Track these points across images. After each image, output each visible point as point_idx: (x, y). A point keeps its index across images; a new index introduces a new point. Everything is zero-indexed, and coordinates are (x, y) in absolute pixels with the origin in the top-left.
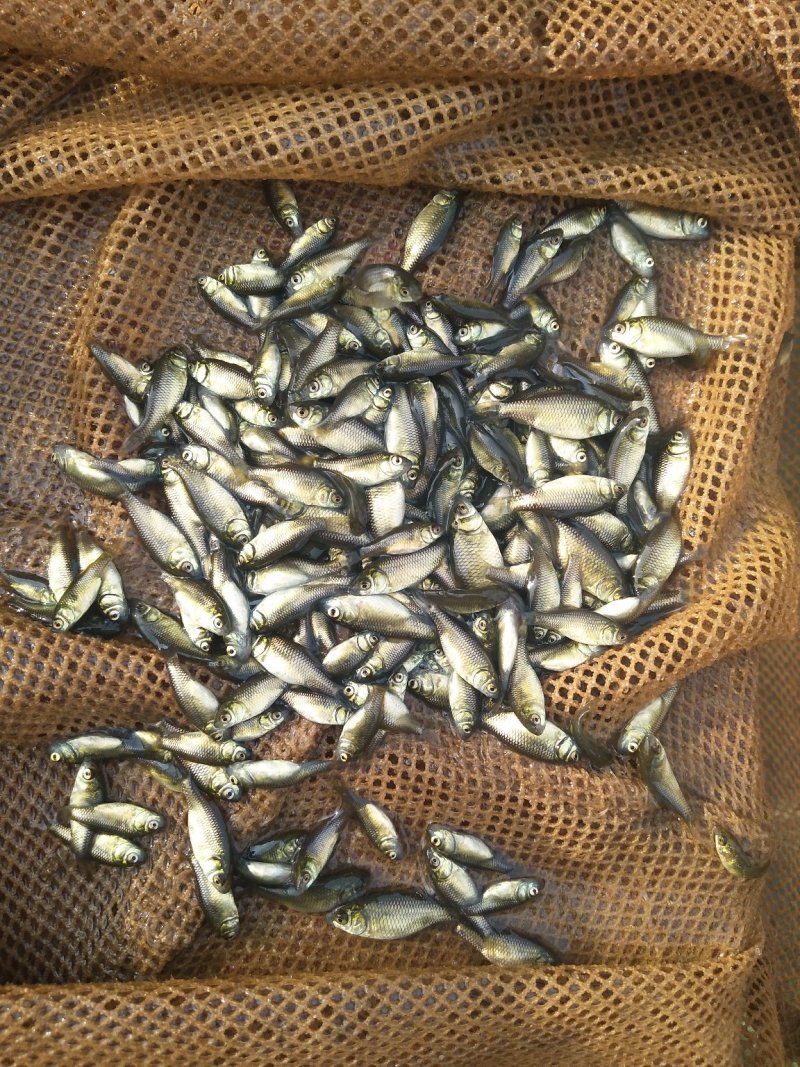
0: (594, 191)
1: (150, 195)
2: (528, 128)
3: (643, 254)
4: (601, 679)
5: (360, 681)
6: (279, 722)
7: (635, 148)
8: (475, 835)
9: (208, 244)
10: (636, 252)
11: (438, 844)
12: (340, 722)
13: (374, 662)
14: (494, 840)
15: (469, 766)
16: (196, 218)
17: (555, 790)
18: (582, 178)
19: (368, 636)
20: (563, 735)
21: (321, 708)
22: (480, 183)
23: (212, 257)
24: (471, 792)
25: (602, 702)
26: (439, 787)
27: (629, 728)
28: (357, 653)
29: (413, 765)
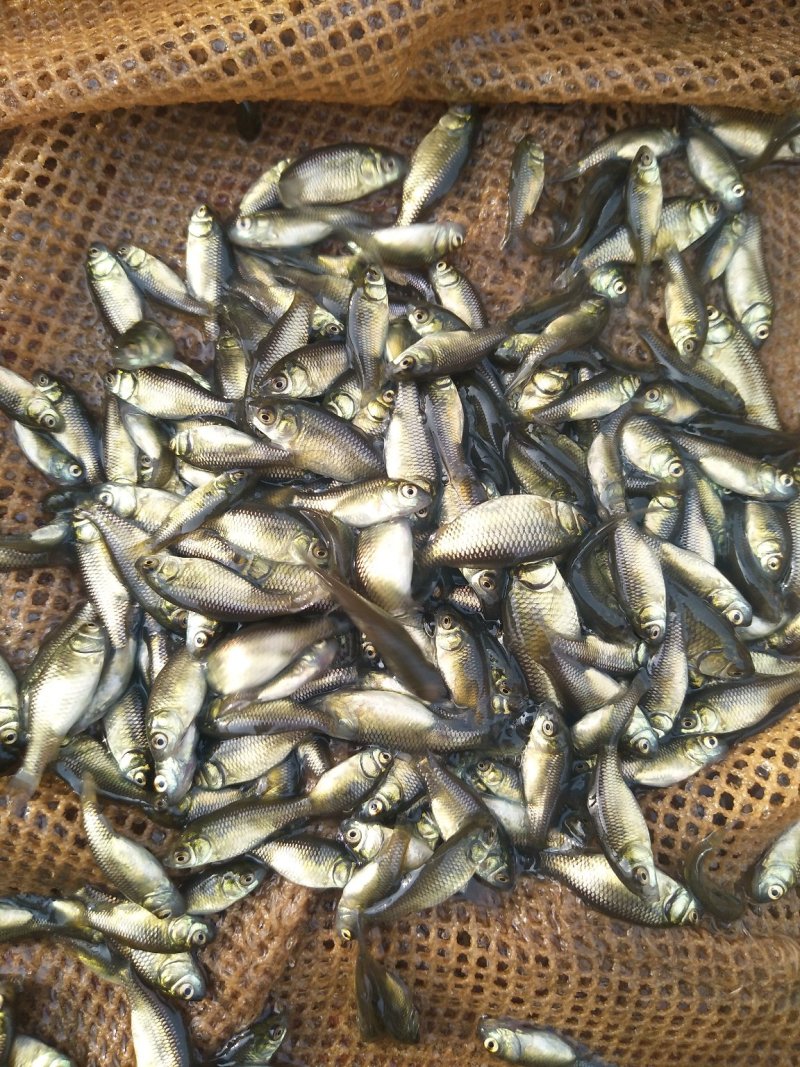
0: (666, 92)
1: (39, 140)
2: (564, 13)
3: (730, 179)
4: (727, 801)
5: (367, 820)
6: (251, 887)
7: (717, 33)
8: (549, 1029)
9: (129, 206)
10: (721, 177)
11: (495, 1049)
12: (339, 884)
13: (389, 790)
14: (577, 1035)
15: (537, 937)
16: (110, 170)
17: (666, 966)
18: (648, 73)
19: (376, 753)
20: (674, 886)
21: (311, 865)
22: (503, 89)
23: (135, 223)
24: (541, 976)
25: (731, 833)
26: (492, 968)
27: (767, 863)
28: (360, 779)
29: (453, 939)
